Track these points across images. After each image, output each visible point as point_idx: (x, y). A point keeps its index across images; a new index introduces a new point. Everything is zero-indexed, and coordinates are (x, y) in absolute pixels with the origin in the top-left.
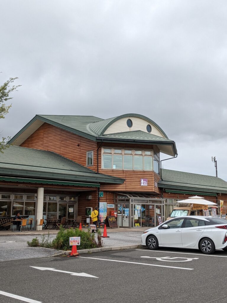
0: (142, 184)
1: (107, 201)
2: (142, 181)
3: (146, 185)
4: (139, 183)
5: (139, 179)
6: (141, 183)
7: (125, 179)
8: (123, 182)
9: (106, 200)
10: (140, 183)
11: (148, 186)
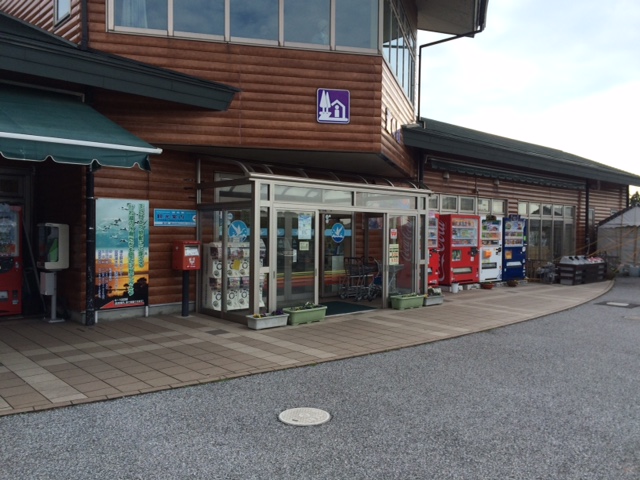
0: (325, 116)
1: (152, 193)
2: (325, 101)
3: (344, 119)
4: (307, 107)
5: (311, 90)
6: (321, 109)
7: (236, 85)
8: (229, 103)
9: (148, 188)
10: (311, 108)
11: (352, 127)
